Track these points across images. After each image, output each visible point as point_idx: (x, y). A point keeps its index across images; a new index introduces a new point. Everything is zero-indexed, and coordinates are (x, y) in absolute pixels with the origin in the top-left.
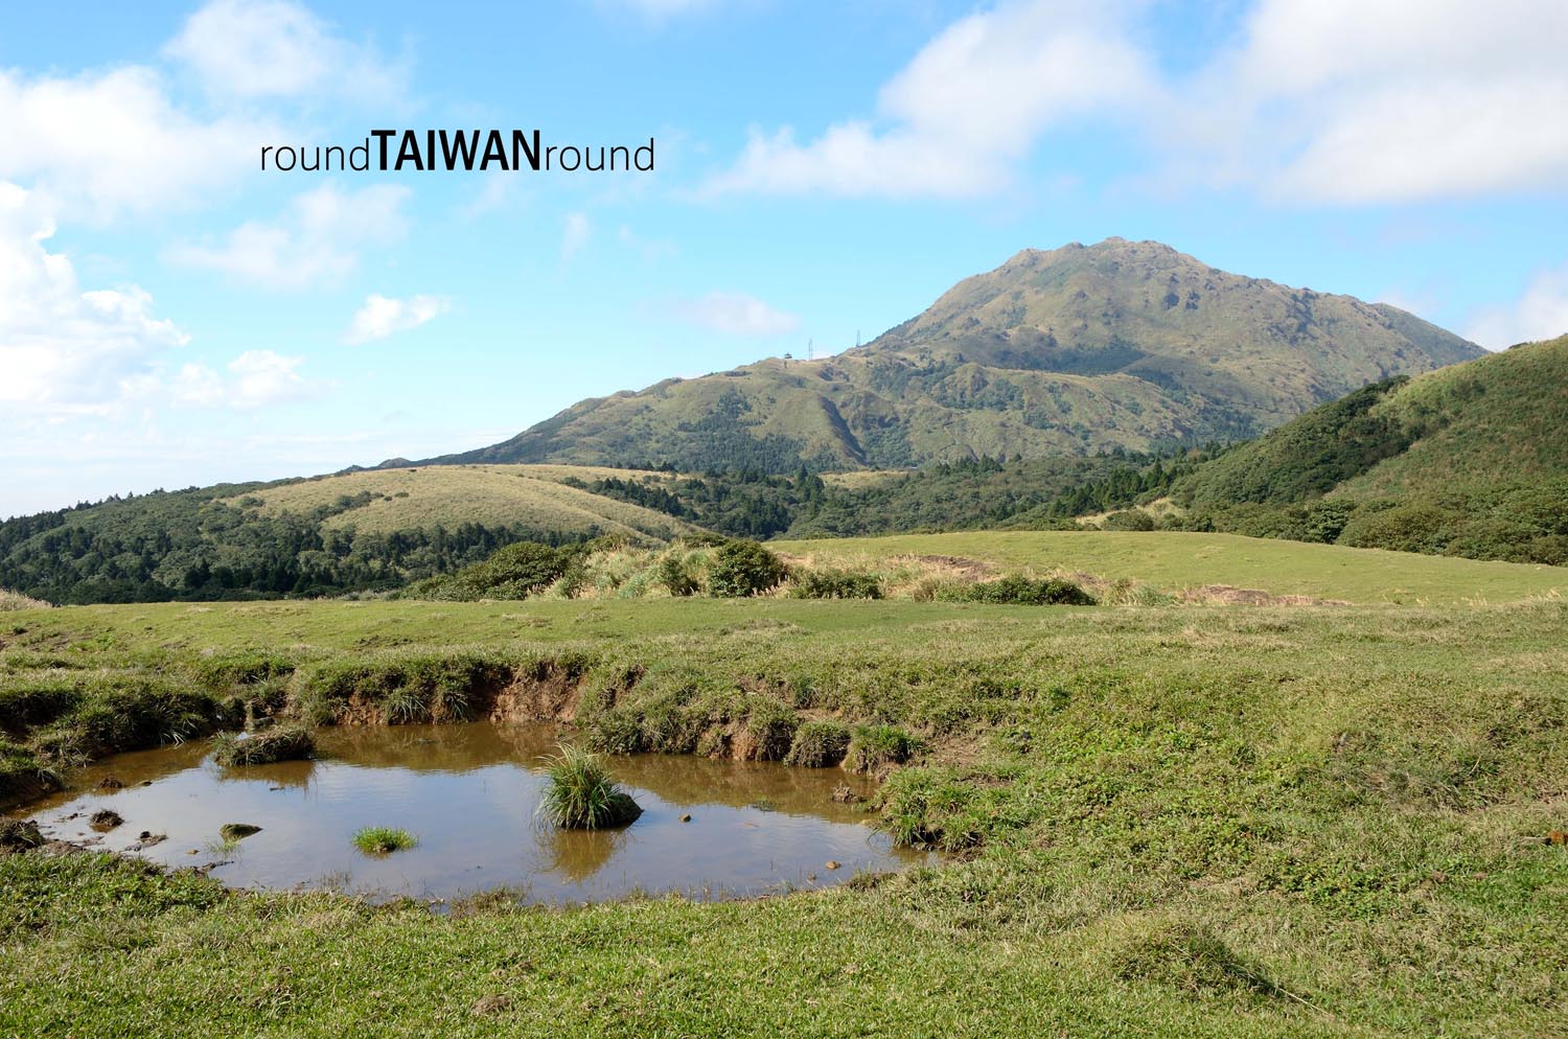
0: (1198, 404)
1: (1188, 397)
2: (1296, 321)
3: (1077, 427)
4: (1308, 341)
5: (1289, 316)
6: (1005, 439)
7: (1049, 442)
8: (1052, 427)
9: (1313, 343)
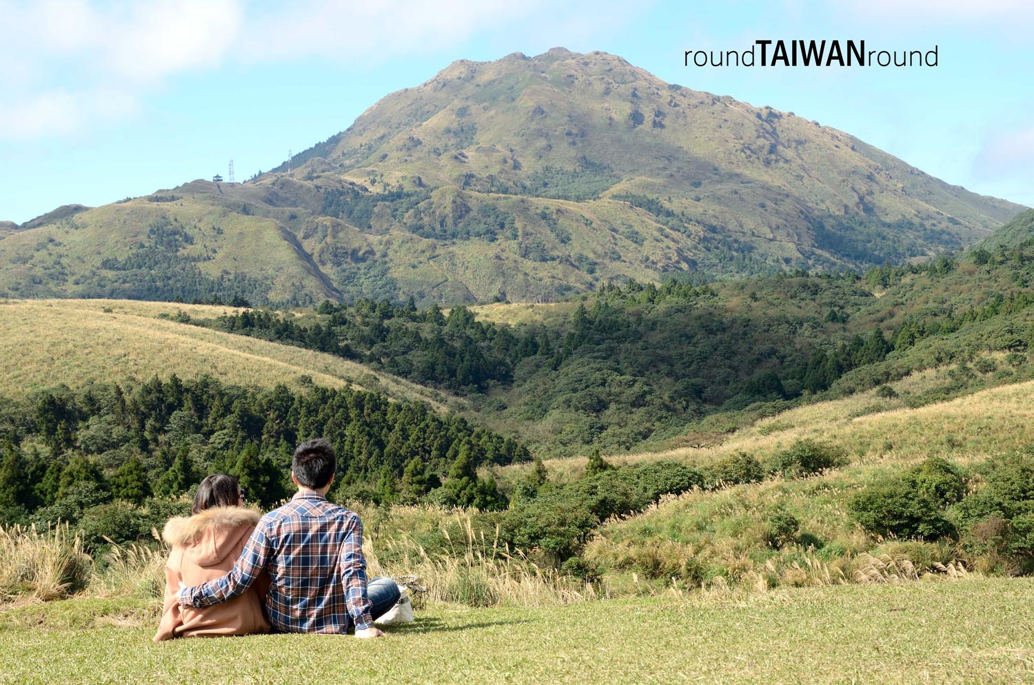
0: (697, 232)
1: (685, 225)
2: (767, 142)
3: (581, 258)
4: (781, 164)
5: (758, 137)
6: (503, 274)
7: (553, 277)
8: (553, 259)
9: (786, 166)
